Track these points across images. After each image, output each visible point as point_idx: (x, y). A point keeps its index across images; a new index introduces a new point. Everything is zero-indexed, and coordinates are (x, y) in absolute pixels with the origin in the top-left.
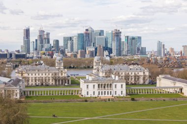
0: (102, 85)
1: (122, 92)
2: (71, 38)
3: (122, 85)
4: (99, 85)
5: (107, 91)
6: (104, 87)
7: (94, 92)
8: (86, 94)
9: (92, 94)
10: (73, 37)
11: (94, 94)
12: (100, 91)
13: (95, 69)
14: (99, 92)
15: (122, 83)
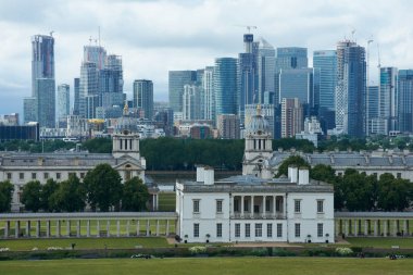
0: (247, 199)
1: (320, 226)
2: (194, 76)
3: (320, 203)
4: (237, 201)
5: (265, 223)
6: (257, 209)
7: (219, 226)
8: (191, 233)
9: (214, 233)
10: (202, 71)
11: (219, 233)
12: (243, 223)
13: (250, 163)
14: (238, 226)
15: (320, 196)
